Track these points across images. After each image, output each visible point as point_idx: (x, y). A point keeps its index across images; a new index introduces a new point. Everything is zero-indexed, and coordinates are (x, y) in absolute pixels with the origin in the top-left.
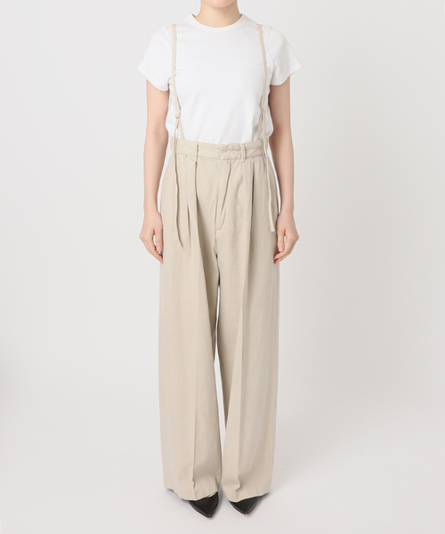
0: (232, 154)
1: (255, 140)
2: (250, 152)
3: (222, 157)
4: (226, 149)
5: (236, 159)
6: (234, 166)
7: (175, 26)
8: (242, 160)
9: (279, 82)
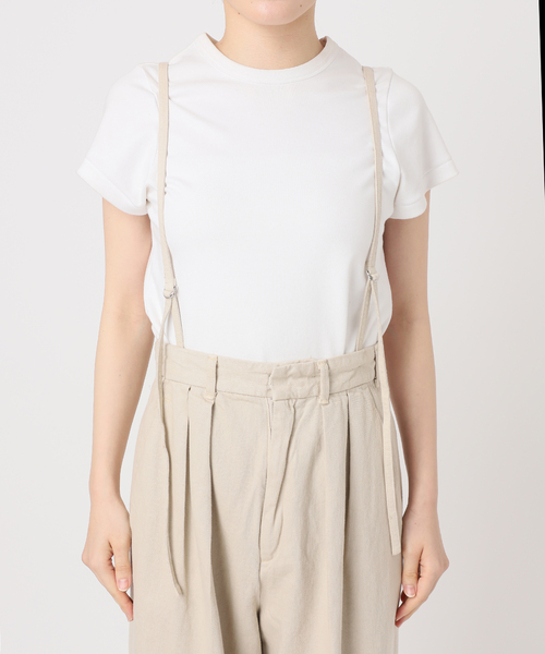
0: (299, 387)
1: (352, 349)
2: (340, 381)
3: (274, 394)
4: (283, 375)
5: (306, 399)
6: (304, 412)
7: (165, 66)
8: (321, 400)
9: (410, 210)
